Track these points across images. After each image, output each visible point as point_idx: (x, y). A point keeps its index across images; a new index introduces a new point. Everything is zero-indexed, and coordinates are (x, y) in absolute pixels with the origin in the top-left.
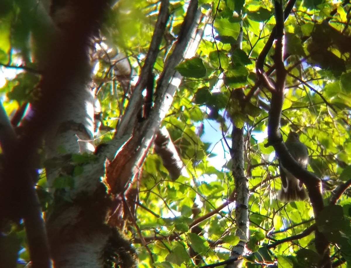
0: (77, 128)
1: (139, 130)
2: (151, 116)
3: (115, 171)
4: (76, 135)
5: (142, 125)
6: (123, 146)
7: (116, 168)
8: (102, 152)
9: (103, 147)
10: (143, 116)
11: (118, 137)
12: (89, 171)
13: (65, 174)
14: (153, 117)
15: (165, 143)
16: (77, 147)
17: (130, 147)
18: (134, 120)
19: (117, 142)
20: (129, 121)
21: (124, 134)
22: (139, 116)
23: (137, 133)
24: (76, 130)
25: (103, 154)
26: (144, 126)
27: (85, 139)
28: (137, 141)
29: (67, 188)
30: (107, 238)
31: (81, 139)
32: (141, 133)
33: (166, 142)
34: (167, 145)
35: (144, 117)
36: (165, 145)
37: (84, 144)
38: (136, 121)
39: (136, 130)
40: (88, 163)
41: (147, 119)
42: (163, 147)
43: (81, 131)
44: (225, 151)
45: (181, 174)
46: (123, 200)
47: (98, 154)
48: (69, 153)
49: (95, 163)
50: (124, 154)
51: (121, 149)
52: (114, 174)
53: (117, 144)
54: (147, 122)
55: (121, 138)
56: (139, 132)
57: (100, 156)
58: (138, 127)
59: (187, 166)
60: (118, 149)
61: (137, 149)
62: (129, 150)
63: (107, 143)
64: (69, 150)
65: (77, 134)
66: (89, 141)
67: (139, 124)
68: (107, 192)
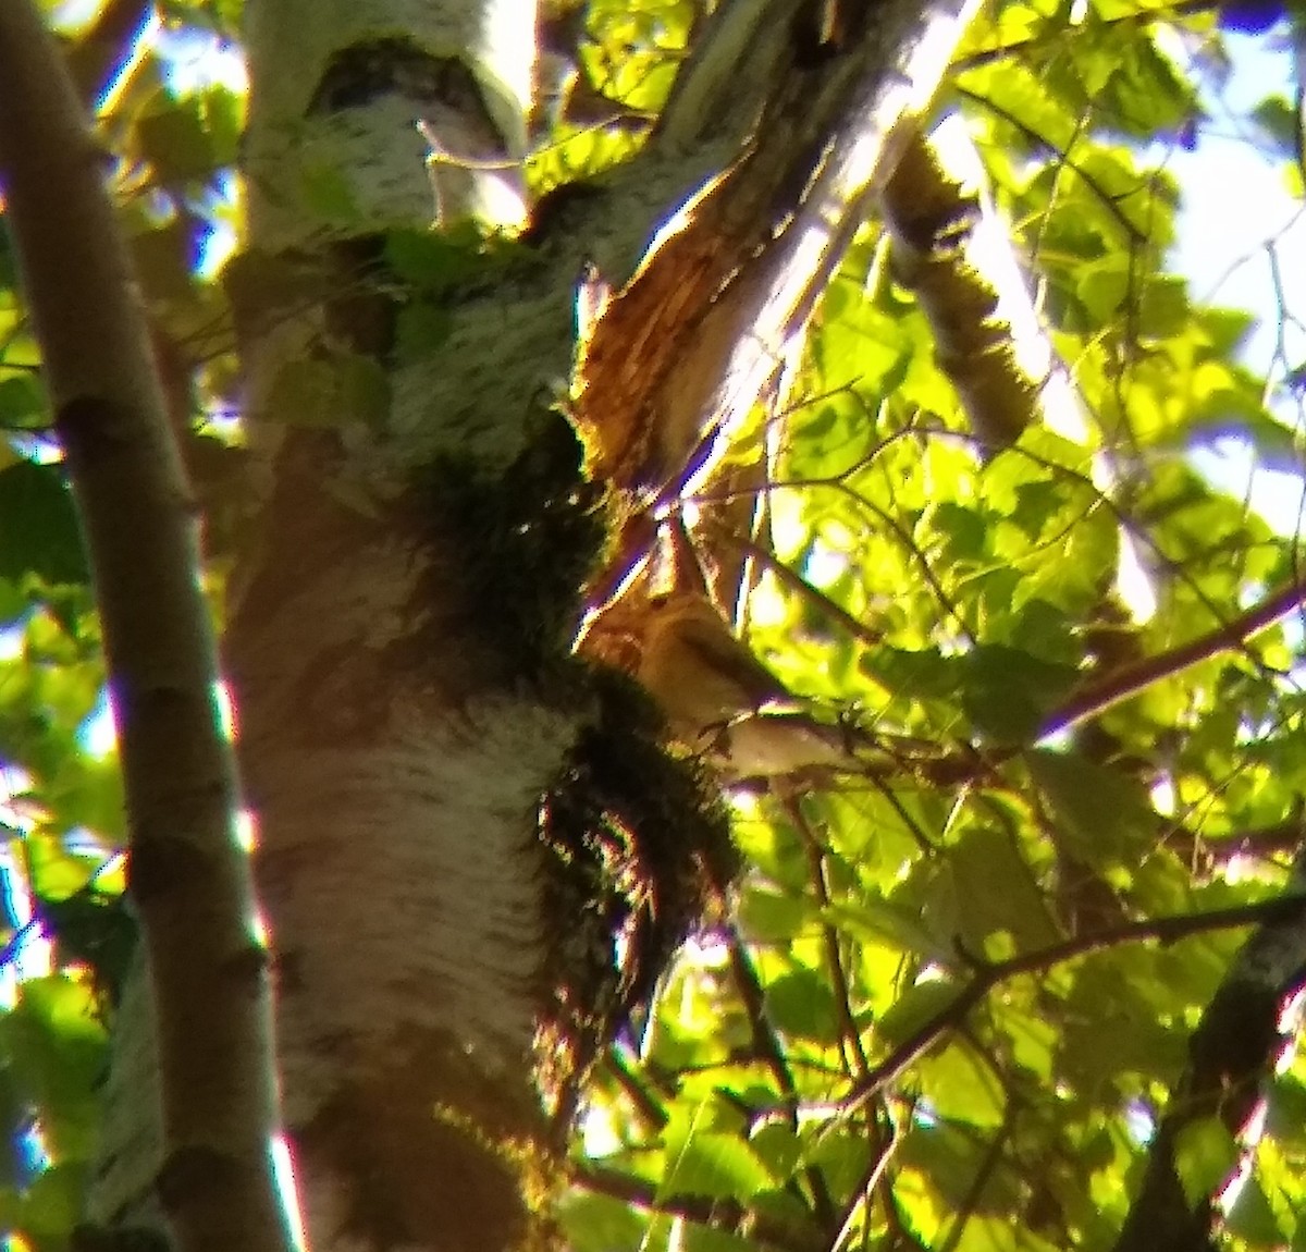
0: (429, 85)
1: (796, 111)
2: (871, 35)
3: (638, 347)
4: (421, 126)
5: (813, 89)
6: (693, 202)
7: (646, 332)
8: (567, 229)
9: (575, 204)
10: (827, 31)
11: (669, 148)
12: (487, 343)
13: (344, 348)
14: (886, 42)
15: (952, 229)
16: (426, 199)
17: (735, 213)
18: (771, 50)
19: (659, 176)
20: (743, 60)
21: (706, 135)
22: (804, 29)
23: (786, 130)
24: (424, 97)
25: (571, 242)
26: (827, 95)
27: (475, 155)
28: (778, 178)
29: (355, 433)
30: (567, 733)
31: (449, 147)
32: (810, 132)
33: (964, 223)
34: (963, 243)
35: (830, 43)
36: (954, 240)
37: (467, 182)
38: (780, 58)
39: (778, 110)
40: (476, 295)
41: (848, 50)
42: (943, 254)
43: (454, 105)
44: (1284, 314)
45: (1038, 420)
46: (676, 522)
47: (546, 246)
48: (378, 226)
49: (522, 297)
50: (702, 251)
51: (679, 222)
52: (631, 368)
53: (657, 191)
54: (845, 68)
55: (687, 153)
56: (798, 125)
57: (555, 252)
58: (792, 94)
59: (1073, 372)
60: (663, 220)
61: (778, 232)
62: (728, 228)
63: (601, 182)
64: (376, 214)
65: (431, 122)
66: (497, 165)
67: (799, 78)
68: (585, 469)
